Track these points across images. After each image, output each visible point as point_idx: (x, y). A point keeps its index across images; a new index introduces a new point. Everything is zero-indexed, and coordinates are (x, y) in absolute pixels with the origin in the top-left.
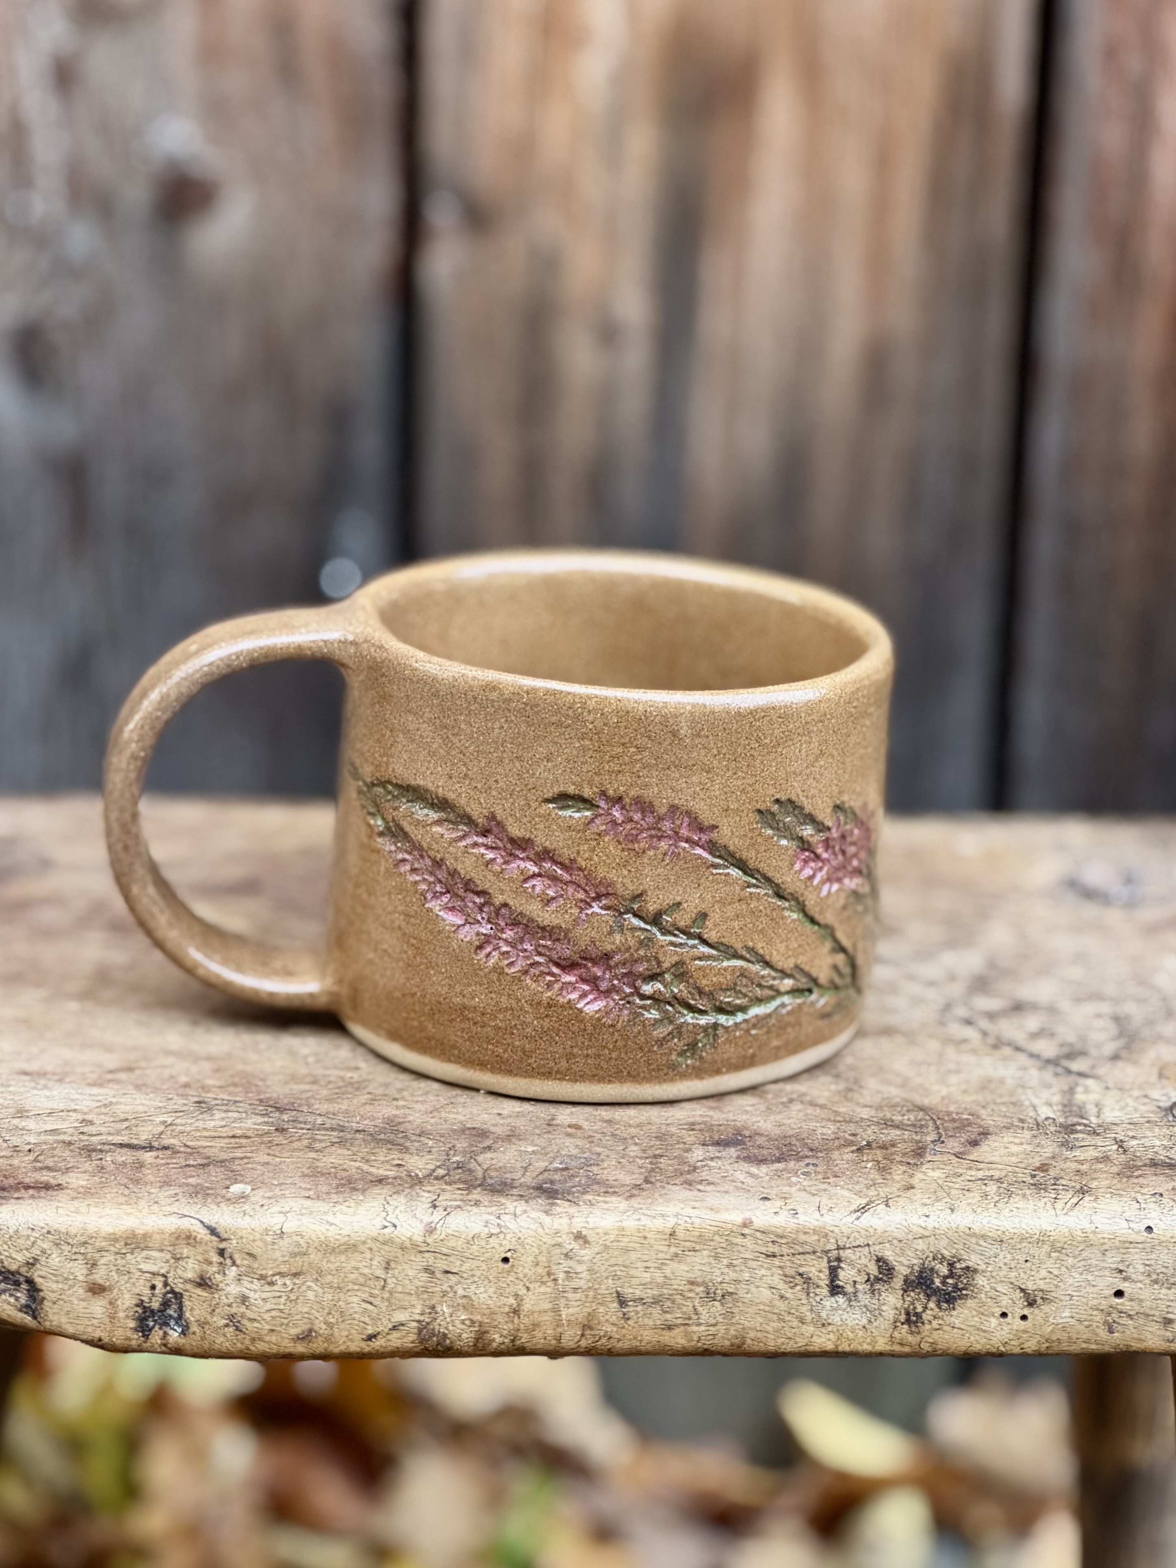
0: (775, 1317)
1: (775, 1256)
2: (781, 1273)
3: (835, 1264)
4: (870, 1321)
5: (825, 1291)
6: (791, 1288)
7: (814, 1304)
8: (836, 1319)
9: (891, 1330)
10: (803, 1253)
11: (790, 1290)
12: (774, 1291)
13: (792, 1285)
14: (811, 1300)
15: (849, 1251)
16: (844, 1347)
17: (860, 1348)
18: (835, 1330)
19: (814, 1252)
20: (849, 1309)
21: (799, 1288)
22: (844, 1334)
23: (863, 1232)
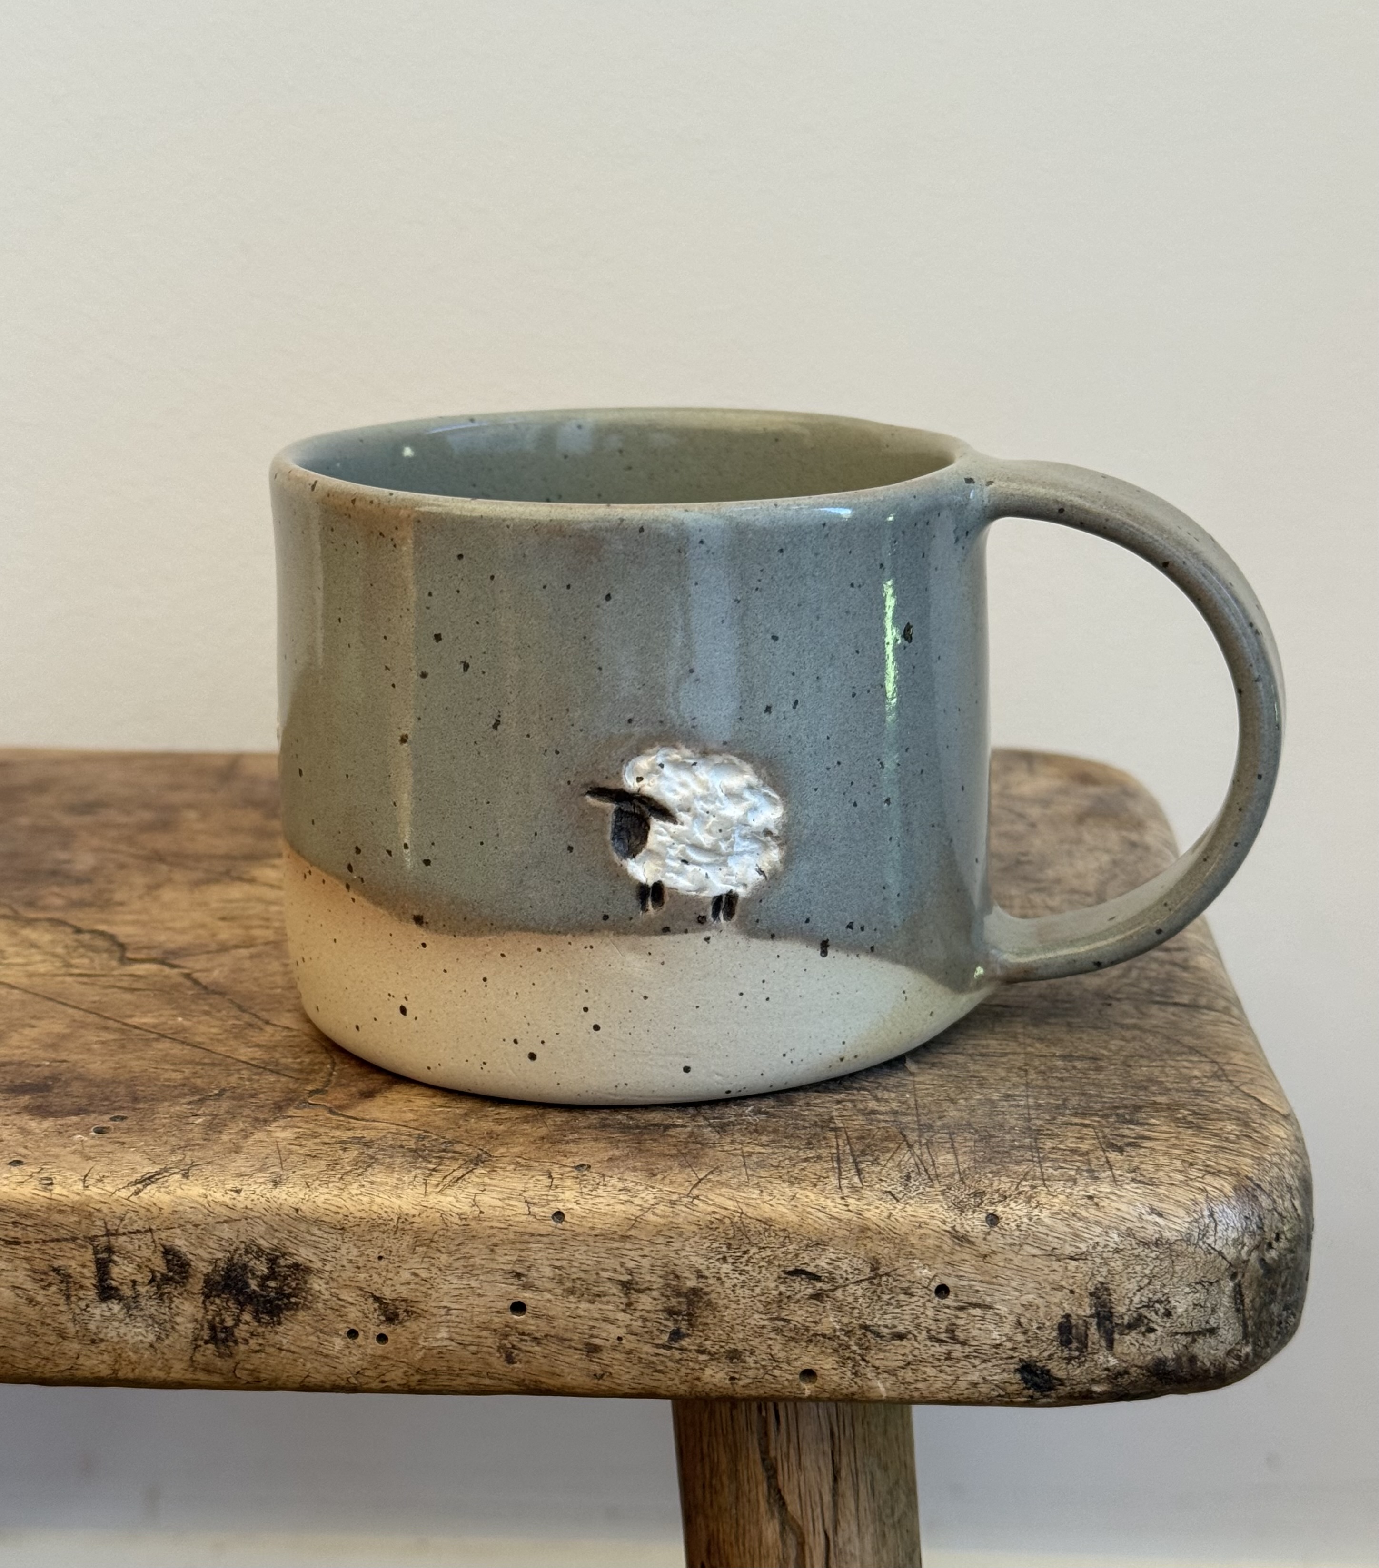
0: (23, 1329)
1: (17, 1243)
2: (28, 1267)
3: (104, 1255)
4: (159, 1338)
5: (92, 1294)
6: (44, 1288)
7: (78, 1311)
8: (110, 1333)
9: (190, 1351)
10: (58, 1240)
11: (42, 1292)
12: (19, 1292)
13: (43, 1284)
14: (73, 1306)
15: (124, 1238)
16: (125, 1372)
17: (148, 1374)
18: (110, 1348)
19: (74, 1239)
20: (128, 1320)
21: (54, 1288)
22: (124, 1355)
23: (142, 1212)
